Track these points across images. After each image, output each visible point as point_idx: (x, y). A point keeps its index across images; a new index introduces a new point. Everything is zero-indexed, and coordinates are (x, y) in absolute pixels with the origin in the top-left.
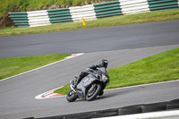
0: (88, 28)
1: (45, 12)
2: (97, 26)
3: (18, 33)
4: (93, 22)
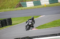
1: (32, 2)
4: (48, 5)
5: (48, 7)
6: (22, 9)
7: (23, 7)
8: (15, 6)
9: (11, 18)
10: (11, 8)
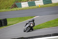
0: (41, 8)
1: (27, 3)
3: (18, 9)
4: (42, 6)
8: (10, 7)
9: (6, 19)
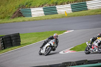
0: (69, 17)
2: (74, 16)
5: (72, 16)
6: (24, 21)
7: (24, 16)
9: (19, 34)
10: (4, 18)
